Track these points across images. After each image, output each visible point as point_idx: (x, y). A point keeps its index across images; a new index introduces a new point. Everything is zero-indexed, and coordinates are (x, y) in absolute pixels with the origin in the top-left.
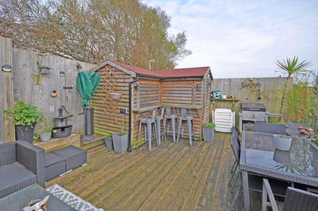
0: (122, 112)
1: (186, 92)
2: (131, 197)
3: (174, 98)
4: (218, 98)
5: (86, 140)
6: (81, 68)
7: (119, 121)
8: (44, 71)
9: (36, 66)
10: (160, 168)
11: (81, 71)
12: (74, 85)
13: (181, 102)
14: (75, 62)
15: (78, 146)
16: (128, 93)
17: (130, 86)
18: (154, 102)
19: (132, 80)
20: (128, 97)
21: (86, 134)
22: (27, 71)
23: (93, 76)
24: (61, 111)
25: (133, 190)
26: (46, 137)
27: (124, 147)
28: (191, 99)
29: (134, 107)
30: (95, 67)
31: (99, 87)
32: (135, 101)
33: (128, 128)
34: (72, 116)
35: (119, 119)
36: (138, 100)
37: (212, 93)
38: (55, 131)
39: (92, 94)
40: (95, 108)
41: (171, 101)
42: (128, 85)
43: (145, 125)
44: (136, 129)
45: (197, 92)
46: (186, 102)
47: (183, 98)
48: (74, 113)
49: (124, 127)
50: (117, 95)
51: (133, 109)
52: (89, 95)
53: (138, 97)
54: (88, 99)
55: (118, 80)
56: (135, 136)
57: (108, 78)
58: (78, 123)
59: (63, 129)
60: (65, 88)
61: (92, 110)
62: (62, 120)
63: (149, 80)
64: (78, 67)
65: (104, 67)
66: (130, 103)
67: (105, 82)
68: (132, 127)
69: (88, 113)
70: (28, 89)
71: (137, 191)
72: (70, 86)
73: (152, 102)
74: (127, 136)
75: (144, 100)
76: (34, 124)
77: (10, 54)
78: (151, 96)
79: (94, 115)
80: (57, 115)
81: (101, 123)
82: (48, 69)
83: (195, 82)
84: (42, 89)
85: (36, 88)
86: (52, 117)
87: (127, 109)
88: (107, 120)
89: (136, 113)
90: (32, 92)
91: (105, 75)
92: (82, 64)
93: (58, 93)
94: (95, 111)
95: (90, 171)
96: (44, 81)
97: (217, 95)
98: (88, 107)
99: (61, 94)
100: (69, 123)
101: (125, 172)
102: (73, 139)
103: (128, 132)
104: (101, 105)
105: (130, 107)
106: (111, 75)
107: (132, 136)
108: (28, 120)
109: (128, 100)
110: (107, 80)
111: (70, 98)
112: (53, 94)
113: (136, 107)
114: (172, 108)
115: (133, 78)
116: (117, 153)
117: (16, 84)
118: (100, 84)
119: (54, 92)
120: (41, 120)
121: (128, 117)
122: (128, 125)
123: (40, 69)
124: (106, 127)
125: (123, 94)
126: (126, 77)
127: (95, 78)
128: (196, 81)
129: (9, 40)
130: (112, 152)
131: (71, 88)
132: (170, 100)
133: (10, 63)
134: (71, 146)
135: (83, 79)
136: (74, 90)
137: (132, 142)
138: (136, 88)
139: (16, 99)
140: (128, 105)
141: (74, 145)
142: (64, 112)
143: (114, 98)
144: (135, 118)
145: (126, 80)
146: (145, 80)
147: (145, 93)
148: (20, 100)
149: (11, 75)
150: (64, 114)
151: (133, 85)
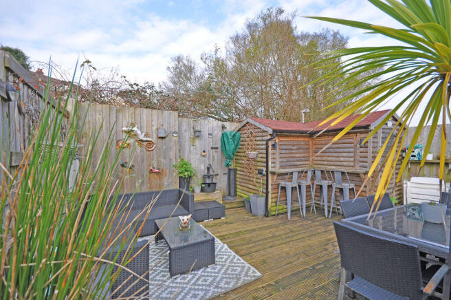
0: (260, 172)
1: (346, 150)
2: (250, 245)
3: (329, 158)
4: (415, 159)
5: (228, 199)
6: (225, 128)
7: (257, 182)
8: (197, 134)
9: (192, 130)
10: (290, 235)
11: (225, 130)
12: (219, 145)
13: (339, 163)
14: (220, 123)
15: (221, 202)
16: (265, 151)
17: (267, 144)
18: (301, 163)
19: (269, 137)
20: (265, 156)
21: (229, 195)
22: (187, 135)
23: (234, 136)
24: (208, 169)
25: (255, 242)
26: (198, 189)
27: (261, 211)
28: (352, 159)
29: (272, 167)
30: (239, 125)
31: (240, 147)
32: (274, 161)
33: (265, 191)
34: (217, 175)
35: (258, 181)
36: (278, 160)
37: (404, 151)
38: (203, 186)
39: (233, 154)
40: (238, 168)
41: (325, 163)
42: (265, 143)
43: (284, 188)
44: (274, 193)
45: (362, 150)
46: (345, 163)
47: (342, 159)
48: (219, 172)
49: (262, 189)
50: (253, 154)
51: (270, 169)
52: (231, 154)
53: (277, 156)
54: (230, 159)
55: (257, 138)
56: (274, 200)
57: (248, 137)
58: (222, 182)
59: (209, 185)
60: (212, 148)
61: (235, 170)
62: (209, 177)
63: (293, 136)
64: (223, 127)
65: (245, 126)
66: (267, 162)
67: (246, 141)
68: (270, 190)
69: (232, 173)
70: (187, 147)
71: (257, 243)
72: (216, 146)
73: (298, 163)
74: (264, 199)
75: (285, 160)
76: (190, 177)
77: (177, 123)
78: (297, 155)
79: (238, 176)
80: (206, 173)
81: (243, 184)
82: (200, 132)
83: (358, 134)
84: (196, 149)
85: (192, 148)
86: (203, 174)
87: (265, 169)
88: (248, 182)
89: (273, 173)
90: (190, 151)
91: (246, 133)
92: (227, 124)
93: (207, 153)
94: (238, 172)
95: (226, 223)
96: (197, 142)
97: (414, 154)
98: (230, 167)
99: (209, 154)
100: (214, 181)
101: (254, 230)
102: (217, 196)
103: (265, 195)
104: (242, 166)
105: (267, 167)
106: (251, 133)
107: (270, 200)
108: (186, 174)
109: (265, 160)
110: (247, 139)
111: (216, 157)
112: (203, 154)
113: (274, 167)
114: (322, 172)
115: (270, 135)
116: (254, 216)
117: (180, 146)
118: (242, 143)
119: (204, 152)
120: (194, 175)
121: (265, 178)
122: (265, 187)
123: (195, 132)
124: (246, 189)
125: (260, 153)
126: (264, 134)
127: (236, 138)
128: (361, 133)
129: (176, 113)
130: (250, 214)
131: (217, 148)
132: (324, 161)
133: (177, 130)
134: (215, 202)
135: (225, 139)
136: (219, 150)
137: (269, 207)
138: (274, 146)
139: (180, 157)
140: (265, 164)
141: (217, 201)
142: (211, 170)
143: (250, 156)
144: (273, 179)
145: (264, 138)
146: (287, 136)
147: (287, 151)
148: (182, 158)
149: (177, 139)
150: (211, 173)
151: (270, 144)
